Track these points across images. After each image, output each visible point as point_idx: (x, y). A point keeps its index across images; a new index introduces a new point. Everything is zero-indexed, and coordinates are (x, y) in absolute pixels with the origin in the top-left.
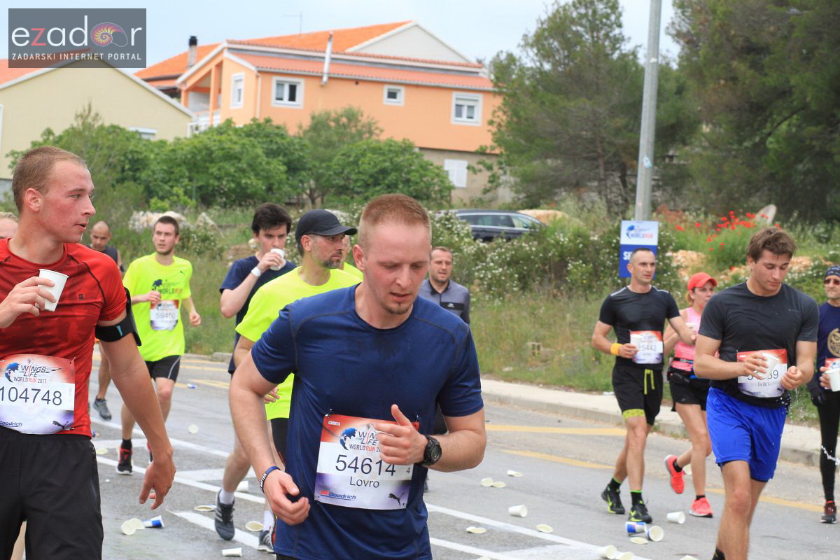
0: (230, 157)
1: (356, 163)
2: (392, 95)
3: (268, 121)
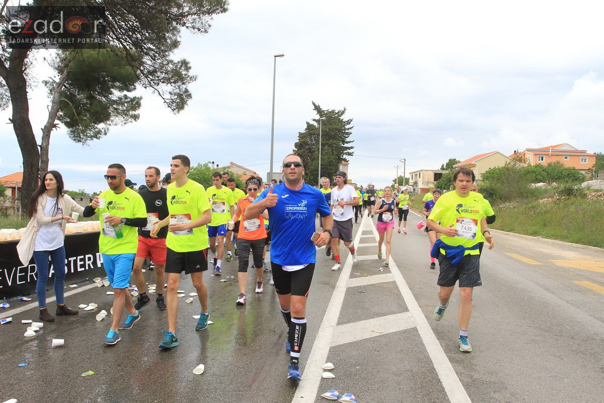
0: (534, 172)
1: (561, 172)
2: (566, 158)
3: (540, 164)
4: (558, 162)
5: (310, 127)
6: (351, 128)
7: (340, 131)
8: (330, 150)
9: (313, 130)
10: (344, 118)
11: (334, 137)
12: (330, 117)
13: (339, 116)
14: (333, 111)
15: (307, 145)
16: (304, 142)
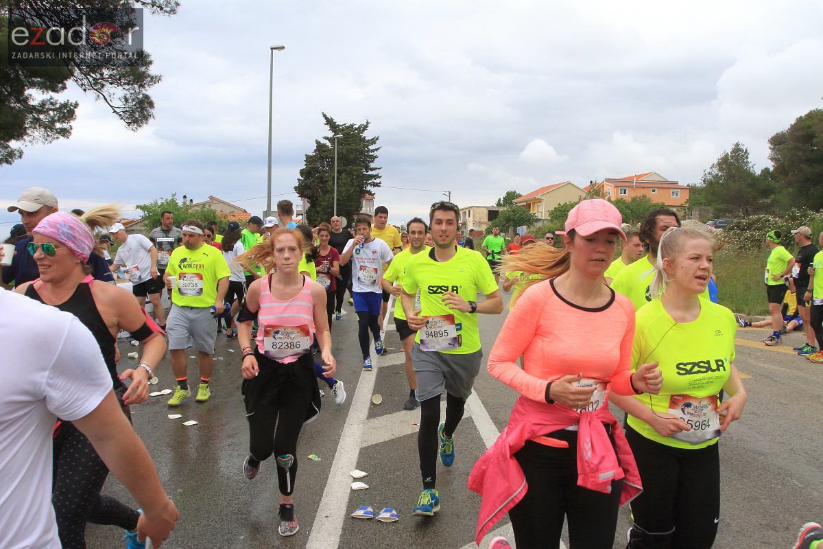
2: (654, 191)
3: (622, 199)
4: (644, 197)
5: (320, 147)
6: (377, 150)
7: (362, 152)
8: (349, 179)
9: (324, 151)
10: (367, 135)
11: (354, 162)
12: (348, 134)
13: (359, 133)
14: (352, 126)
15: (318, 172)
16: (314, 168)
